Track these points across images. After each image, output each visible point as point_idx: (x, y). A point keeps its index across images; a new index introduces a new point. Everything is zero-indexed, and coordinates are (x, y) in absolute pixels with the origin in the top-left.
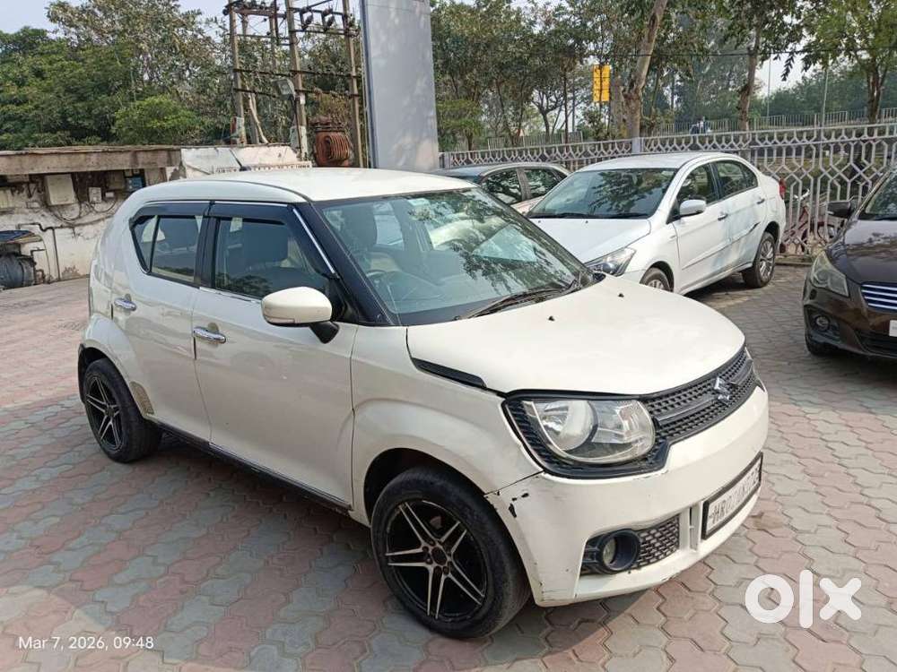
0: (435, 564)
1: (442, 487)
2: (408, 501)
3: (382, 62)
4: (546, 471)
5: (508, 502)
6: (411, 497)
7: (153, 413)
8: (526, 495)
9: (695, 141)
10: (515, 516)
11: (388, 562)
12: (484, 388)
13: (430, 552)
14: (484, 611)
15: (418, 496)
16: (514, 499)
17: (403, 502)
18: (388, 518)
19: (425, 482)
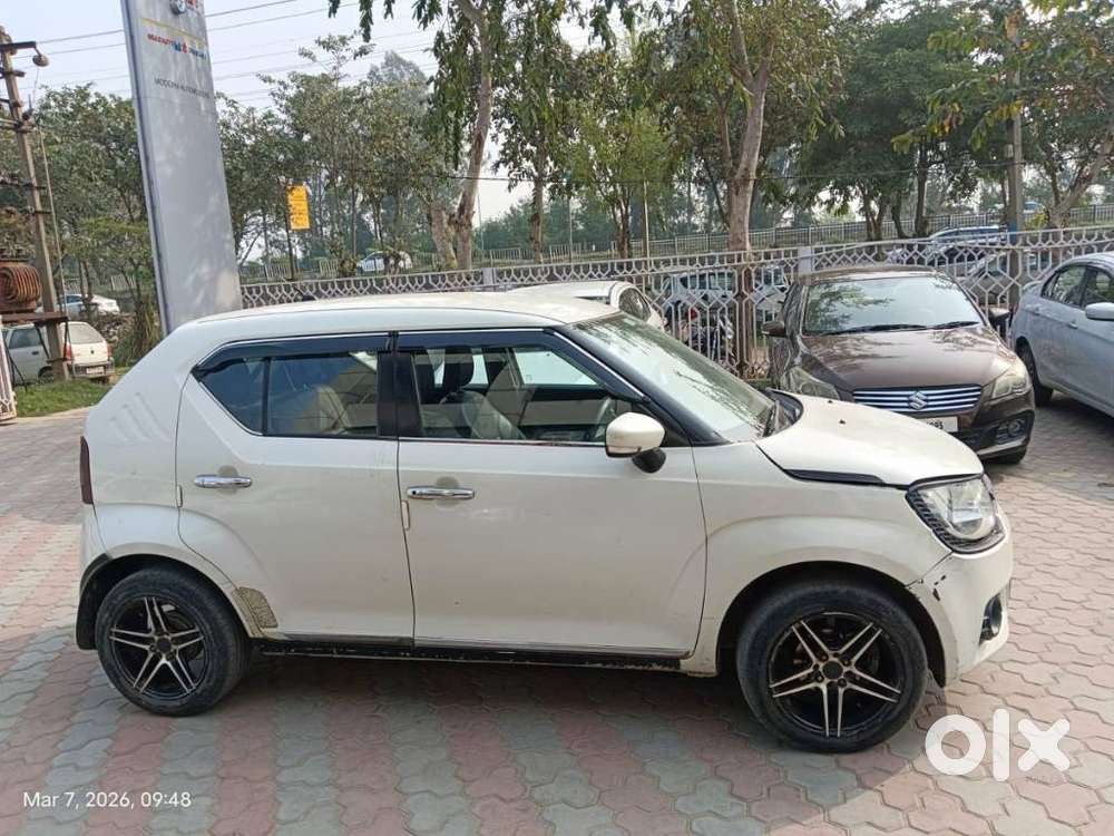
0: (827, 680)
1: (847, 593)
2: (804, 619)
3: (169, 170)
4: (954, 551)
5: (932, 587)
6: (807, 614)
7: (276, 626)
8: (944, 578)
9: (552, 271)
10: (938, 599)
11: (772, 694)
12: (883, 485)
13: (821, 669)
14: (899, 708)
15: (819, 610)
16: (936, 584)
17: (798, 622)
18: (775, 644)
19: (826, 593)
